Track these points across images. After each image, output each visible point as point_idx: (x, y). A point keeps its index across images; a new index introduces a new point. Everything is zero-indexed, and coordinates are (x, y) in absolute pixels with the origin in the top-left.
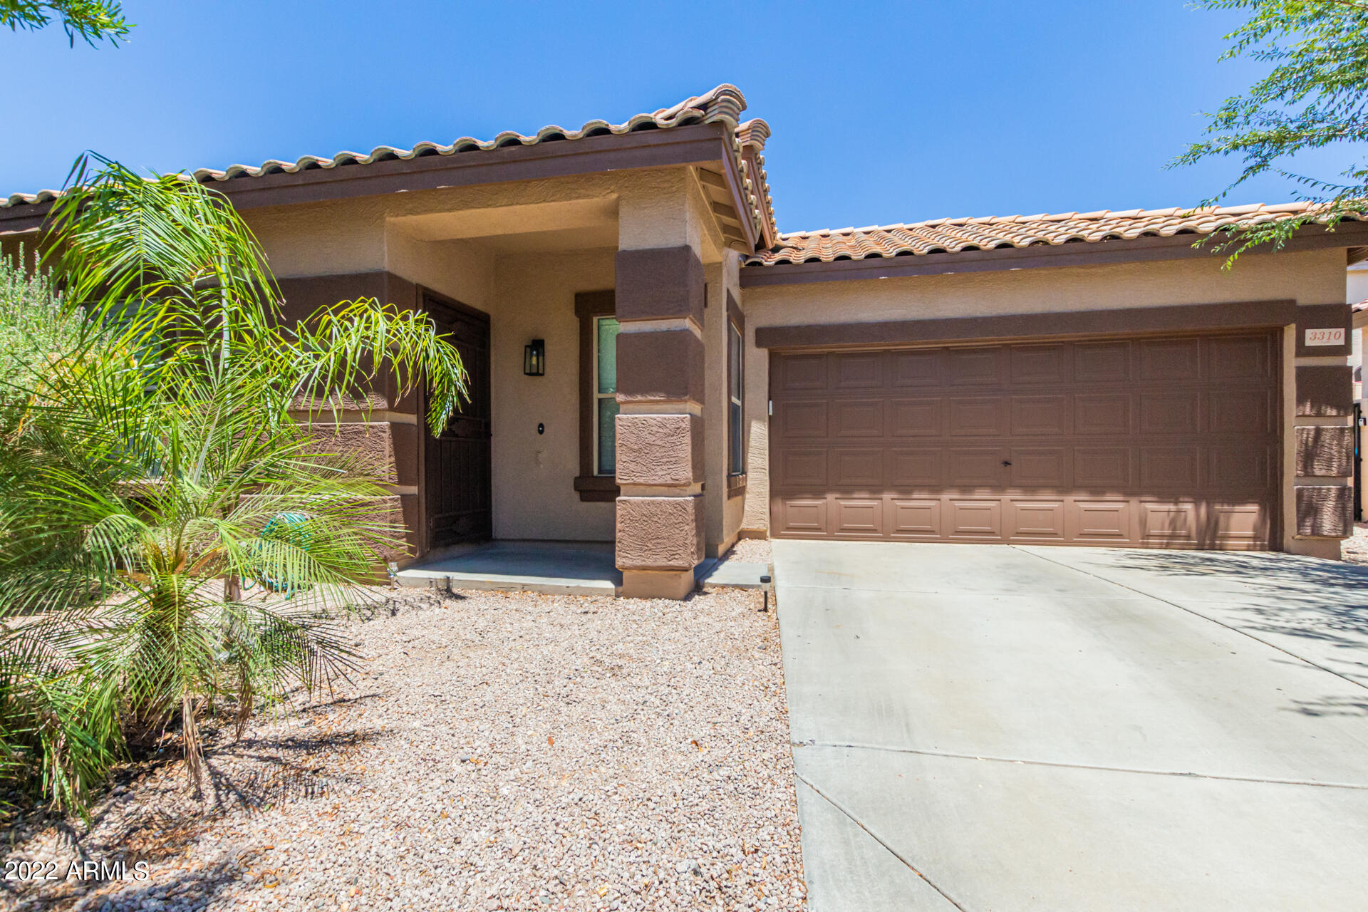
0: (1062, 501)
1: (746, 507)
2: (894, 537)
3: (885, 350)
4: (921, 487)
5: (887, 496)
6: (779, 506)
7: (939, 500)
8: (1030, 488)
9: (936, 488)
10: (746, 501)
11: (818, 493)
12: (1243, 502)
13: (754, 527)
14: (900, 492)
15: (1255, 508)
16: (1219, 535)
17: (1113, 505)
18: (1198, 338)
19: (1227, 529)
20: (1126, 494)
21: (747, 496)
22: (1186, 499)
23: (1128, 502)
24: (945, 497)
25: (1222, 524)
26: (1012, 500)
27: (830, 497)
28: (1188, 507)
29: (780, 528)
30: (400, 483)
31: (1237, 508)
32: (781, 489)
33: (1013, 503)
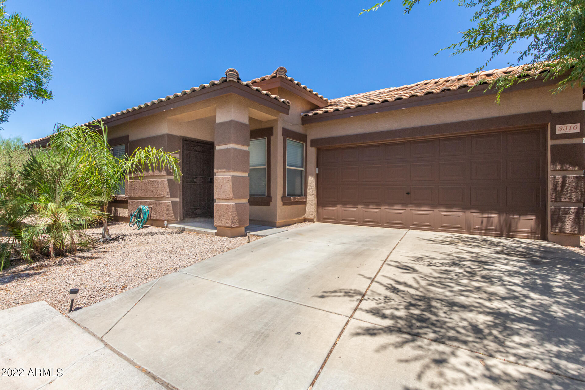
0: (433, 211)
1: (307, 209)
2: (363, 224)
3: (359, 146)
4: (373, 203)
5: (360, 207)
6: (320, 210)
7: (380, 209)
8: (419, 205)
9: (379, 204)
10: (307, 207)
11: (334, 205)
12: (526, 214)
13: (309, 217)
14: (365, 205)
15: (533, 217)
16: (512, 230)
17: (457, 213)
18: (501, 133)
19: (516, 227)
20: (463, 208)
21: (307, 205)
22: (493, 212)
23: (465, 212)
24: (383, 207)
25: (513, 225)
26: (411, 210)
27: (339, 206)
28: (495, 216)
29: (320, 218)
30: (171, 197)
31: (522, 217)
32: (321, 203)
33: (411, 211)
